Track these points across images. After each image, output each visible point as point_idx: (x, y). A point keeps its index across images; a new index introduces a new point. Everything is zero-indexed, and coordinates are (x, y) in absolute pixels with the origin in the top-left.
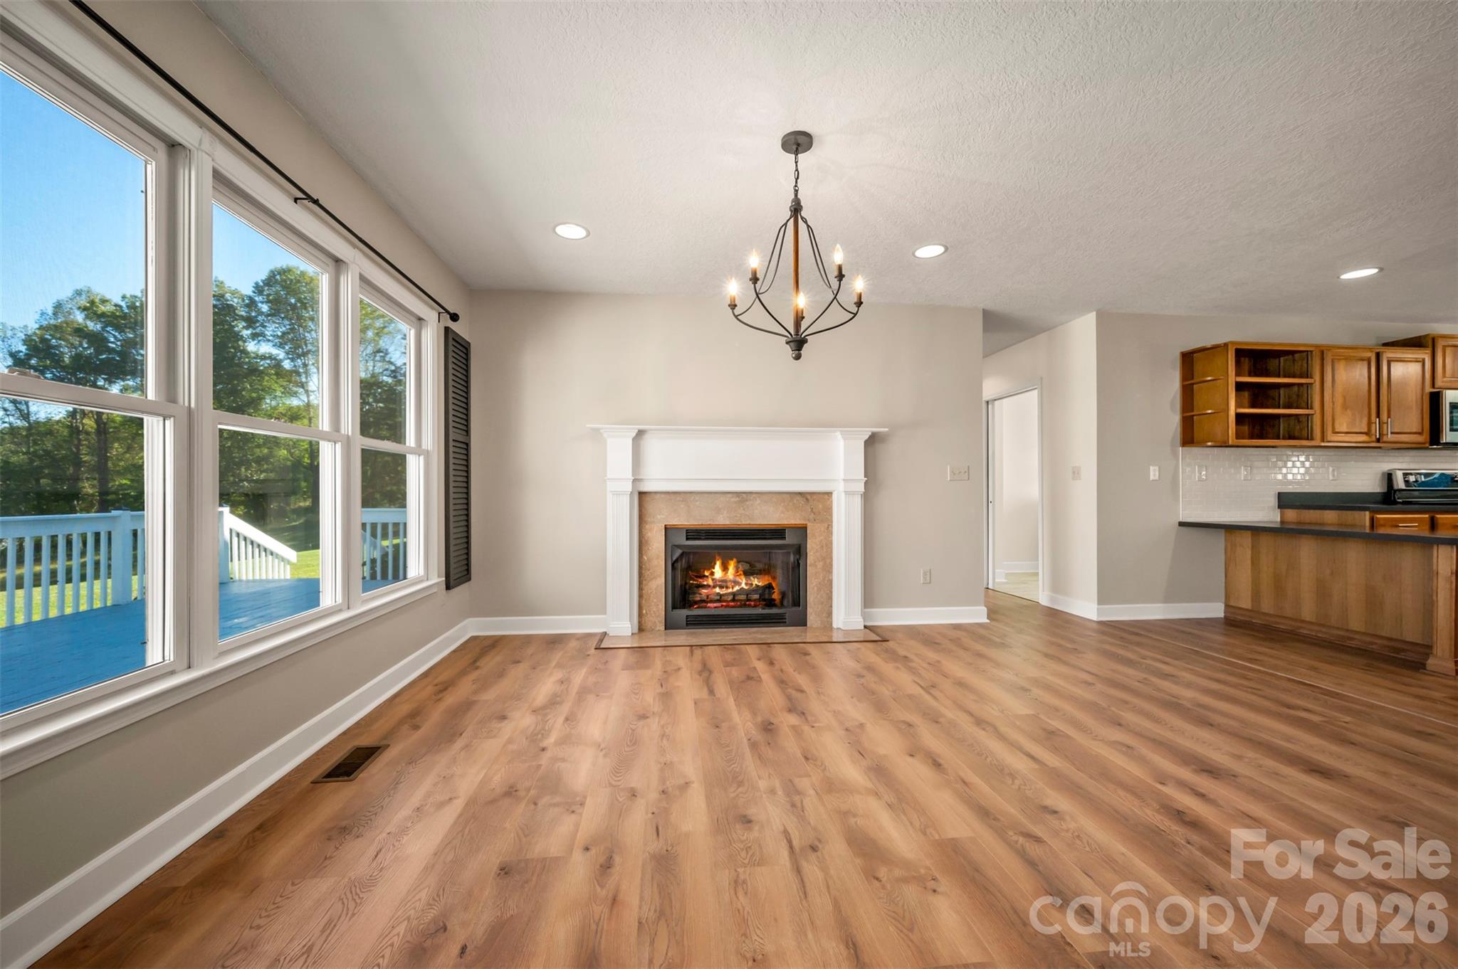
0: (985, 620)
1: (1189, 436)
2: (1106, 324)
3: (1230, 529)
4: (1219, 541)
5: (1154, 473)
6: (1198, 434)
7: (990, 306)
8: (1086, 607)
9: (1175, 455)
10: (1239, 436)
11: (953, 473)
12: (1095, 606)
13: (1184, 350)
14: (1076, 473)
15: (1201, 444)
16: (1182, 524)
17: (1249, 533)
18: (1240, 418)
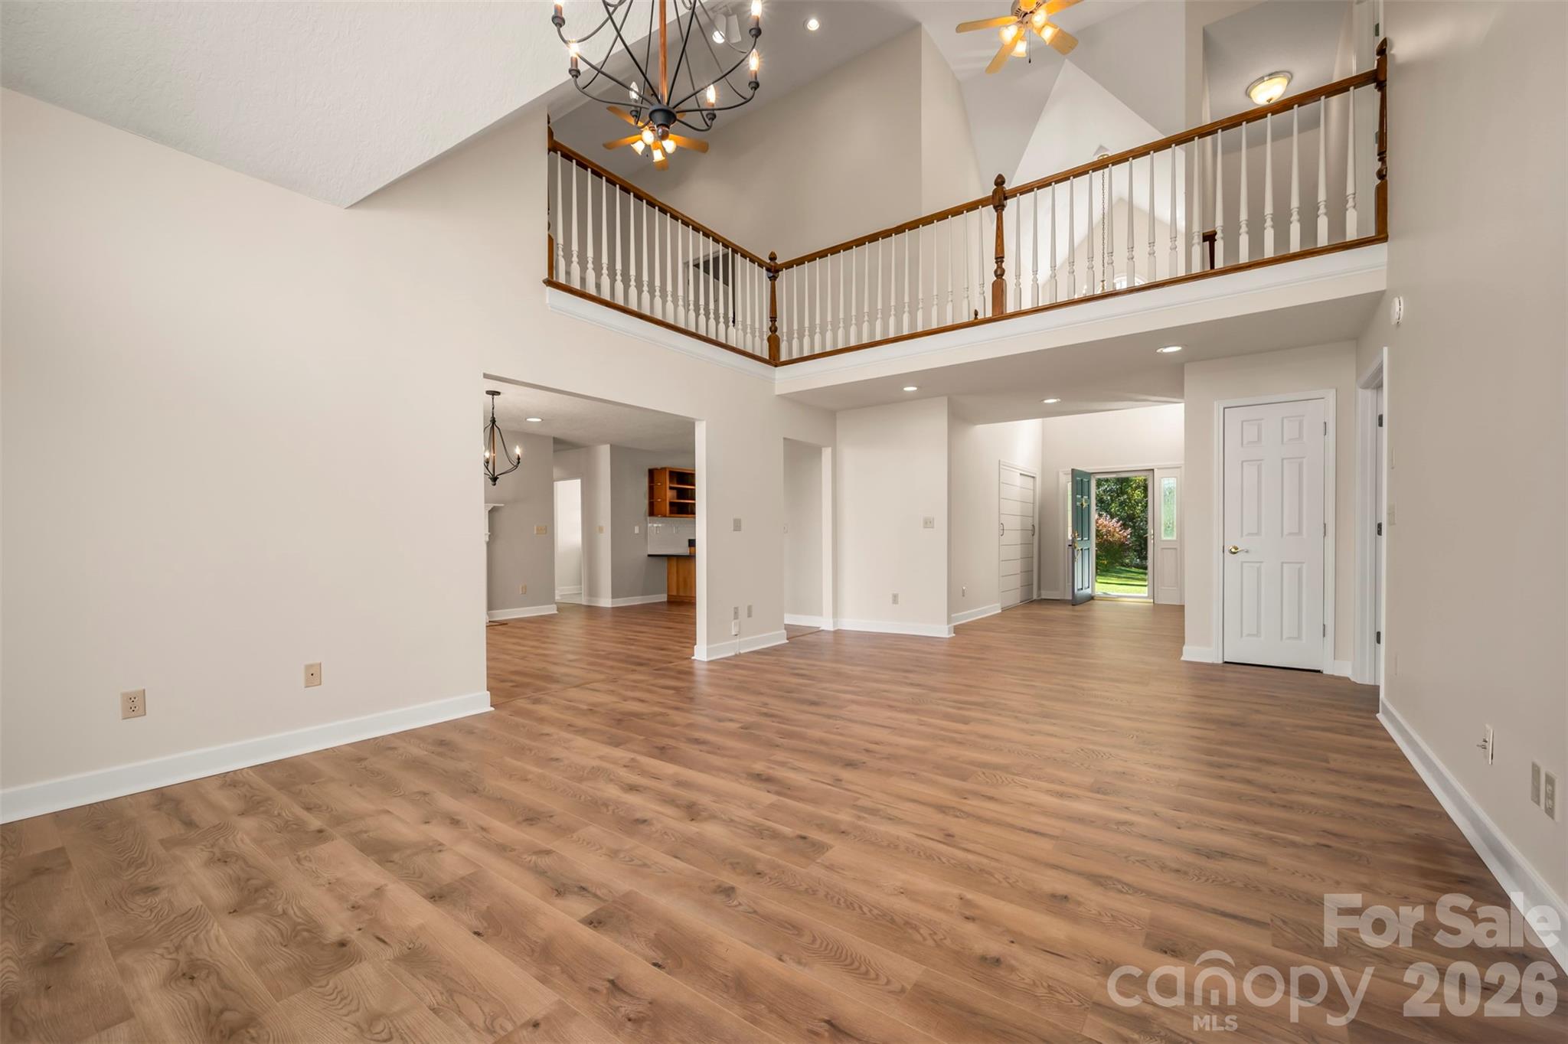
0: (556, 612)
1: (652, 512)
2: (615, 450)
3: (669, 557)
4: (664, 563)
5: (637, 530)
6: (655, 512)
7: (556, 436)
8: (606, 601)
9: (646, 519)
10: (671, 512)
11: (537, 529)
12: (610, 600)
13: (651, 467)
14: (601, 529)
15: (656, 515)
16: (649, 556)
17: (675, 558)
18: (672, 504)
